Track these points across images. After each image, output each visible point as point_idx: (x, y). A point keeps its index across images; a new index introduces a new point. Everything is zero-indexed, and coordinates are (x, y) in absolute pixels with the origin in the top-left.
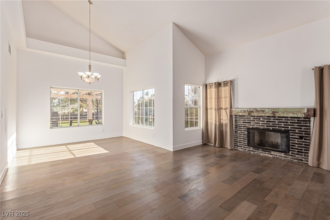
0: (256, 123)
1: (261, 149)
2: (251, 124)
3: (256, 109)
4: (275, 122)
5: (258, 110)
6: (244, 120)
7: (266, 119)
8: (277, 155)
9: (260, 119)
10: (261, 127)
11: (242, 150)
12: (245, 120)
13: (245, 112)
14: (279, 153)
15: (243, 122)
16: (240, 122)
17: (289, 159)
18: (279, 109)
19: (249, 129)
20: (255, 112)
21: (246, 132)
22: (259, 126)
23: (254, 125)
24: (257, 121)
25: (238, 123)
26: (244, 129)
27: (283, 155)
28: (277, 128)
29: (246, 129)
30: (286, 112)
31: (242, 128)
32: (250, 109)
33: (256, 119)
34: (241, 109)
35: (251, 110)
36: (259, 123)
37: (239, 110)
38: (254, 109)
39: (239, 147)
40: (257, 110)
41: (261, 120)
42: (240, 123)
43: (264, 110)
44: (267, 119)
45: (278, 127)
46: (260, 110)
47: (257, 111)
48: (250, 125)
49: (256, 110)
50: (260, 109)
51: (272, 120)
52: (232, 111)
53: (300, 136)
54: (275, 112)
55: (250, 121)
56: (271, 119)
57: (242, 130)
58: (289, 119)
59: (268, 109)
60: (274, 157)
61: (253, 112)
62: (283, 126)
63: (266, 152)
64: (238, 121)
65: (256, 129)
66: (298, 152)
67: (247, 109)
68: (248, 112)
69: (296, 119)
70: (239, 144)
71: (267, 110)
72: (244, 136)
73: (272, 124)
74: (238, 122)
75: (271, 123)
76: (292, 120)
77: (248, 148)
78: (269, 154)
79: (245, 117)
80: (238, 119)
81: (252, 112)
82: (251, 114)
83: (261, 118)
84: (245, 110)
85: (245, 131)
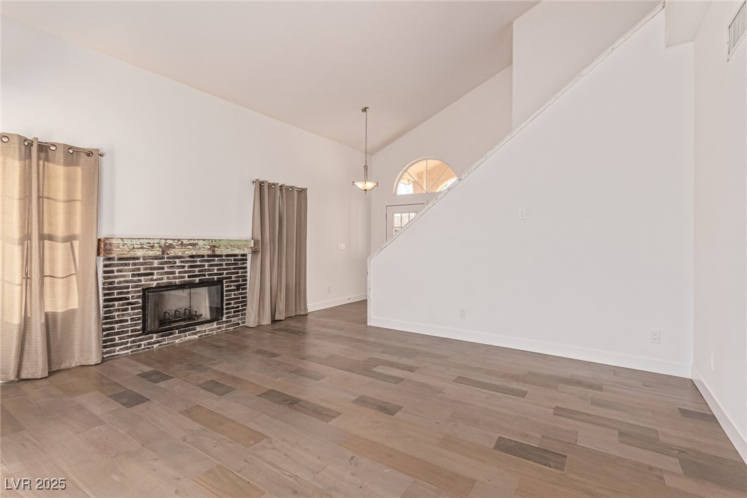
0: (166, 272)
1: (177, 331)
2: (155, 277)
3: (179, 240)
4: (204, 266)
5: (185, 242)
6: (133, 270)
7: (187, 262)
8: (205, 331)
9: (175, 263)
10: (177, 280)
11: (129, 351)
12: (139, 269)
13: (153, 247)
14: (209, 324)
15: (133, 275)
16: (124, 276)
17: (223, 329)
18: (220, 240)
19: (146, 291)
20: (177, 247)
21: (140, 300)
22: (175, 278)
23: (162, 279)
24: (168, 267)
25: (116, 280)
26: (135, 292)
27: (215, 325)
28: (207, 277)
29: (139, 291)
30: (231, 246)
31: (128, 293)
32: (166, 240)
33: (166, 263)
34: (142, 241)
35: (169, 242)
36: (173, 273)
37: (134, 242)
38: (174, 240)
39: (118, 348)
40: (182, 242)
41: (178, 264)
42: (122, 279)
43: (196, 242)
44: (190, 261)
45: (209, 275)
46: (188, 242)
47: (182, 244)
48: (152, 280)
49: (180, 242)
50: (189, 240)
51: (198, 263)
52: (110, 244)
53: (237, 286)
54: (215, 246)
55: (151, 269)
56: (196, 261)
57: (130, 296)
58: (224, 258)
59: (204, 240)
60: (201, 336)
61: (174, 248)
62: (216, 271)
63: (187, 333)
64: (116, 274)
65: (164, 287)
66: (234, 312)
67: (158, 241)
68: (160, 247)
69: (232, 258)
70: (120, 339)
71: (201, 243)
72: (136, 311)
73: (199, 271)
74: (116, 277)
75: (197, 269)
76: (228, 260)
77: (146, 339)
78: (193, 334)
79: (137, 261)
80: (115, 269)
81: (171, 246)
82: (169, 252)
83: (177, 261)
84: (152, 241)
85: (138, 297)
